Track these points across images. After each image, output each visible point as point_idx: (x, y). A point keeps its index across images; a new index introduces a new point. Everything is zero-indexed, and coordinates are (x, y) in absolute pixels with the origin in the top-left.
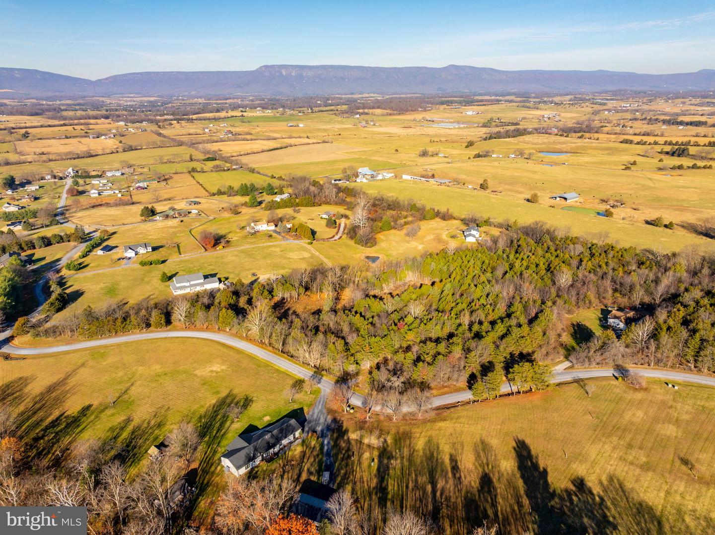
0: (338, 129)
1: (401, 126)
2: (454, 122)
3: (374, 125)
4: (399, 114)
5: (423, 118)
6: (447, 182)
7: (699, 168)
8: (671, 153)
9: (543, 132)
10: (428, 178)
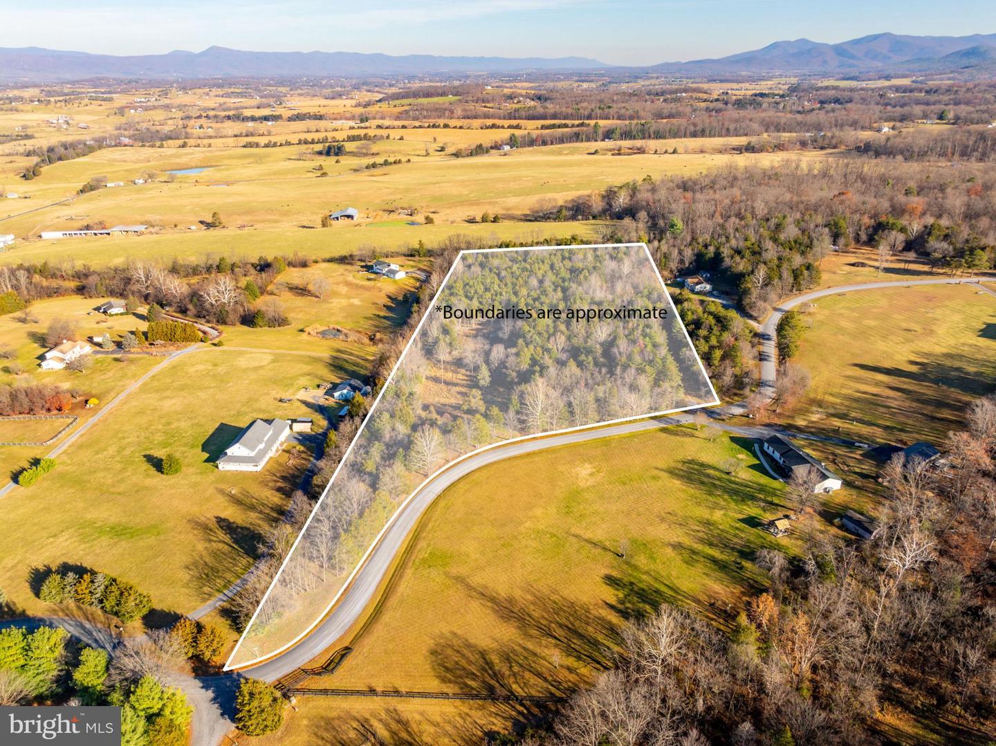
6: (142, 228)
7: (391, 164)
8: (324, 152)
9: (113, 143)
10: (97, 230)
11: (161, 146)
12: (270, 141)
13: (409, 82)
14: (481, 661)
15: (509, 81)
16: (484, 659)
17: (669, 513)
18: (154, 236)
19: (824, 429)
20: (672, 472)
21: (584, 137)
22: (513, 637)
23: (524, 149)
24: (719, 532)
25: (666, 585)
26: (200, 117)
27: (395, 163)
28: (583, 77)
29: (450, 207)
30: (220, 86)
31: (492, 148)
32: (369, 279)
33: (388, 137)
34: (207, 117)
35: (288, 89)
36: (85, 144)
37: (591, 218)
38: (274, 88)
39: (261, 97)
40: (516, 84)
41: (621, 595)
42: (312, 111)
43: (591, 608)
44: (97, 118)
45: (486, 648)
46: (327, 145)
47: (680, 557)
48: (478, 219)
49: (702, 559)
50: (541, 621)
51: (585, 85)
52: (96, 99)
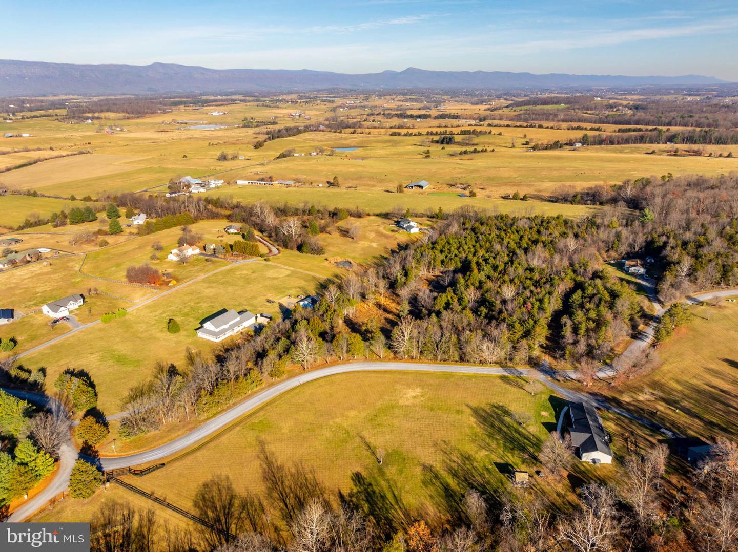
0: (81, 137)
1: (154, 130)
2: (209, 124)
3: (122, 130)
4: (138, 117)
5: (174, 121)
6: (292, 183)
7: (479, 152)
8: (440, 141)
9: (314, 129)
10: (267, 181)
11: (340, 132)
12: (408, 132)
13: (541, 94)
14: (227, 501)
15: (622, 94)
16: (231, 501)
17: (445, 442)
18: (296, 188)
19: (643, 410)
20: (476, 412)
21: (648, 140)
22: (259, 493)
23: (593, 146)
24: (470, 467)
25: (394, 495)
26: (379, 114)
27: (482, 151)
28: (691, 91)
29: (496, 186)
30: (404, 94)
31: (567, 144)
32: (393, 231)
33: (490, 133)
34: (384, 114)
35: (449, 97)
36: (298, 129)
37: (598, 203)
38: (440, 96)
39: (428, 102)
40: (627, 97)
41: (355, 490)
42: (452, 112)
43: (327, 492)
44: (318, 113)
45: (238, 494)
46: (443, 136)
47: (422, 477)
48: (511, 197)
49: (438, 484)
50: (287, 489)
51: (689, 98)
52: (324, 101)
